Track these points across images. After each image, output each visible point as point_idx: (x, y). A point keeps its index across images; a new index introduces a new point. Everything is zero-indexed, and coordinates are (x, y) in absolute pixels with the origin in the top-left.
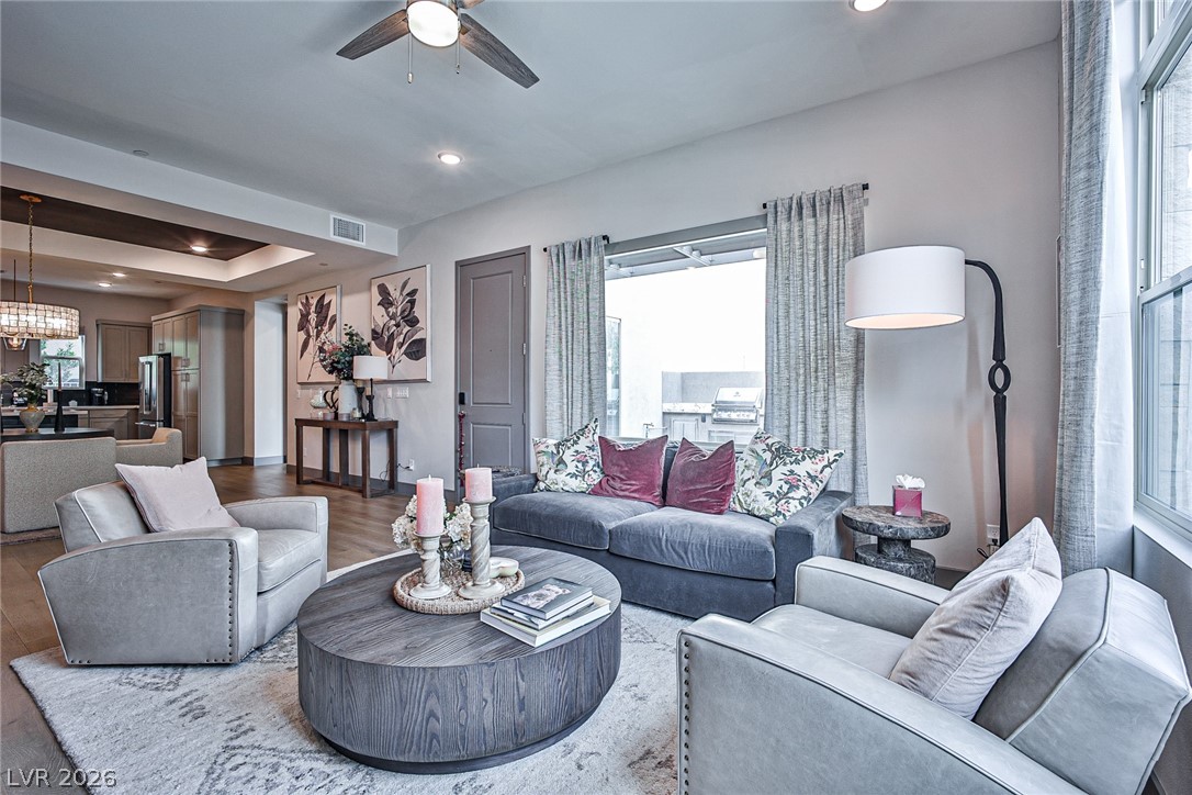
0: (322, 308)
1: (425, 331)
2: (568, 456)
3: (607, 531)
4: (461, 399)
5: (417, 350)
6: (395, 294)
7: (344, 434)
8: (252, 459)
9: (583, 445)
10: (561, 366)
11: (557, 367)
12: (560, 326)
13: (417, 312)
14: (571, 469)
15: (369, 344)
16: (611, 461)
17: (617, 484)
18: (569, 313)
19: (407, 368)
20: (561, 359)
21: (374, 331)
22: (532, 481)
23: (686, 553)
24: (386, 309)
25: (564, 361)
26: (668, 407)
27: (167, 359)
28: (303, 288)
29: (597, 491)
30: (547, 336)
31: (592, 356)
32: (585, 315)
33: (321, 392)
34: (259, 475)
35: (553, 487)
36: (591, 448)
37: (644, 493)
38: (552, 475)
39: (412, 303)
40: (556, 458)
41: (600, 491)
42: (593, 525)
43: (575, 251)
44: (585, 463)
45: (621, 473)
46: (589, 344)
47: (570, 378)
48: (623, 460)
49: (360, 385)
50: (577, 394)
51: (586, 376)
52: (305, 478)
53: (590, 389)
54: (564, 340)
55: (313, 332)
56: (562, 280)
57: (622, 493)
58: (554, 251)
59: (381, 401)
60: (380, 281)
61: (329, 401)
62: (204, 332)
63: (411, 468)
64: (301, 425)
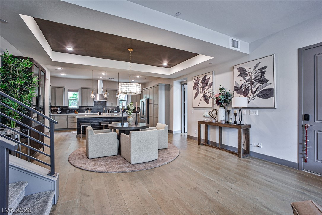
0: (205, 80)
1: (273, 85)
4: (306, 117)
5: (266, 94)
6: (250, 70)
8: (173, 131)
13: (267, 77)
19: (259, 102)
21: (235, 87)
24: (244, 77)
27: (148, 100)
33: (208, 111)
39: (263, 73)
49: (229, 109)
55: (200, 90)
60: (238, 66)
61: (211, 115)
62: (160, 92)
63: (261, 146)
64: (200, 123)
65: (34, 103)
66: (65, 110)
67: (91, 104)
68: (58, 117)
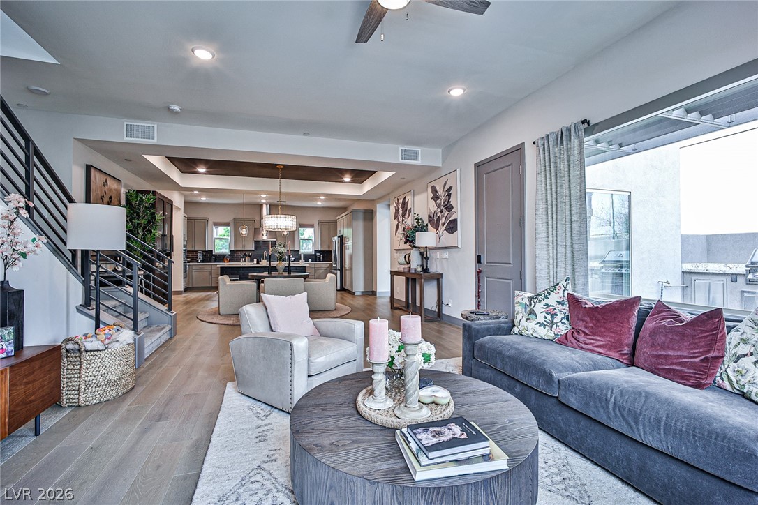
0: (405, 204)
1: (457, 215)
2: (538, 308)
3: (556, 381)
4: (479, 259)
5: (452, 227)
6: (440, 191)
7: (414, 280)
8: (376, 292)
9: (553, 299)
10: (548, 233)
11: (545, 235)
12: (547, 201)
13: (452, 202)
14: (541, 319)
15: (427, 225)
16: (577, 315)
17: (581, 338)
18: (554, 190)
19: (448, 239)
20: (547, 228)
21: (429, 216)
22: (510, 325)
23: (636, 423)
24: (435, 201)
25: (550, 229)
26: (688, 267)
27: (341, 238)
28: (396, 194)
29: (563, 341)
30: (536, 210)
31: (574, 224)
32: (567, 191)
33: (403, 255)
34: (379, 301)
35: (524, 333)
36: (561, 303)
37: (609, 349)
38: (524, 322)
39: (449, 195)
40: (528, 309)
41: (566, 342)
42: (544, 372)
43: (557, 139)
44: (553, 316)
45: (586, 327)
46: (571, 214)
47: (555, 243)
48: (589, 316)
49: (422, 251)
50: (561, 257)
51: (569, 241)
52: (395, 306)
53: (572, 252)
54: (550, 212)
55: (401, 220)
56: (547, 164)
57: (585, 346)
58: (540, 143)
59: (434, 261)
60: (431, 184)
61: (407, 260)
62: (355, 223)
63: (450, 305)
64: (393, 273)
65: (159, 245)
66: (209, 256)
67: (251, 247)
68: (198, 267)
